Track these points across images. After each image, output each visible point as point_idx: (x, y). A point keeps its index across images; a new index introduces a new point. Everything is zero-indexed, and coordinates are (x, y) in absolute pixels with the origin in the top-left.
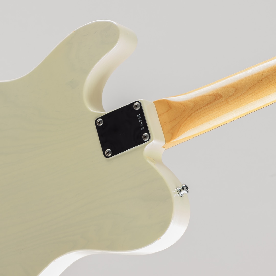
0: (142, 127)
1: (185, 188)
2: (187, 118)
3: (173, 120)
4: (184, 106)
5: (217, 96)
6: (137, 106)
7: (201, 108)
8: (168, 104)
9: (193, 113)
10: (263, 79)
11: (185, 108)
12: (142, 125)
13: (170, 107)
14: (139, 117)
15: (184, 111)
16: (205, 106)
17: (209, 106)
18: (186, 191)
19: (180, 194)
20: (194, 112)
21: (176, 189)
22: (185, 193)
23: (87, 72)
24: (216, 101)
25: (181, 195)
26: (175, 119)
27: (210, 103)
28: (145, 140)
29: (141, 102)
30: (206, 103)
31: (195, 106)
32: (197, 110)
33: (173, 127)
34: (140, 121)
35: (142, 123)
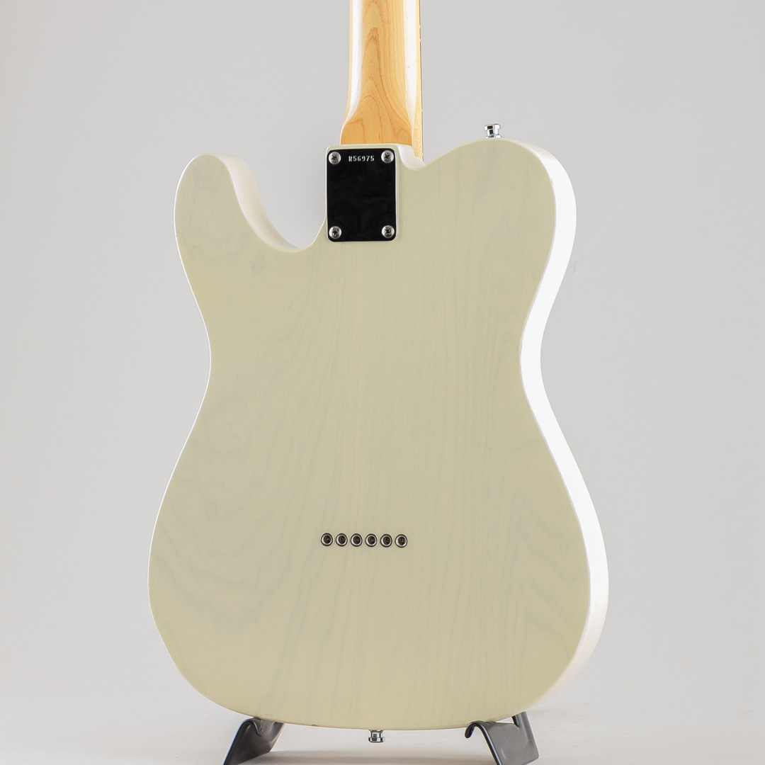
0: (370, 158)
2: (387, 98)
3: (381, 121)
4: (367, 97)
5: (372, 37)
6: (334, 158)
7: (380, 70)
9: (383, 85)
11: (370, 96)
12: (366, 158)
13: (359, 121)
14: (353, 159)
15: (374, 99)
16: (379, 64)
17: (382, 54)
18: (496, 125)
20: (382, 83)
22: (499, 127)
24: (380, 40)
26: (380, 118)
27: (378, 51)
28: (392, 159)
30: (377, 58)
31: (372, 79)
32: (381, 76)
33: (392, 124)
34: (359, 159)
35: (364, 158)
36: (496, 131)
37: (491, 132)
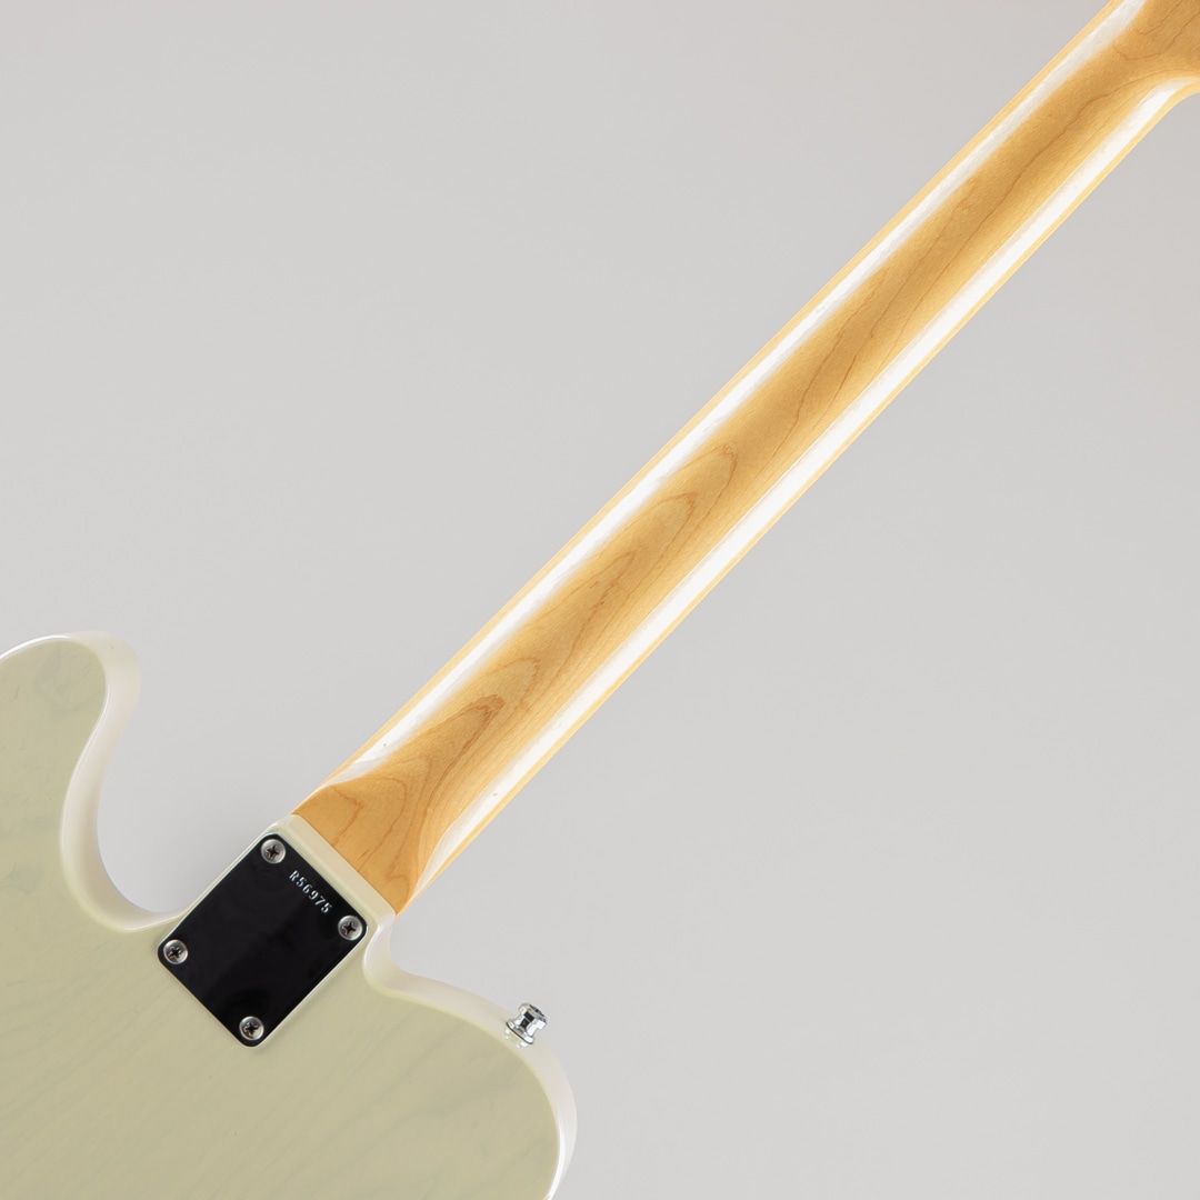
0: (323, 905)
1: (532, 1013)
2: (425, 812)
3: (385, 836)
4: (399, 781)
5: (486, 707)
6: (273, 852)
7: (453, 764)
8: (346, 798)
9: (437, 788)
10: (605, 595)
11: (404, 785)
12: (318, 899)
13: (356, 803)
14: (297, 879)
15: (406, 794)
16: (460, 755)
17: (476, 746)
18: (541, 1019)
19: (527, 1039)
20: (439, 784)
21: (508, 1031)
22: (541, 1027)
23: (51, 823)
24: (492, 723)
25: (530, 1040)
26: (390, 831)
27: (475, 734)
28: (354, 937)
29: (279, 834)
30: (464, 742)
31: (431, 764)
32: (445, 774)
33: (397, 857)
34: (306, 889)
35: (315, 894)
36: (532, 1028)
37: (524, 1024)
